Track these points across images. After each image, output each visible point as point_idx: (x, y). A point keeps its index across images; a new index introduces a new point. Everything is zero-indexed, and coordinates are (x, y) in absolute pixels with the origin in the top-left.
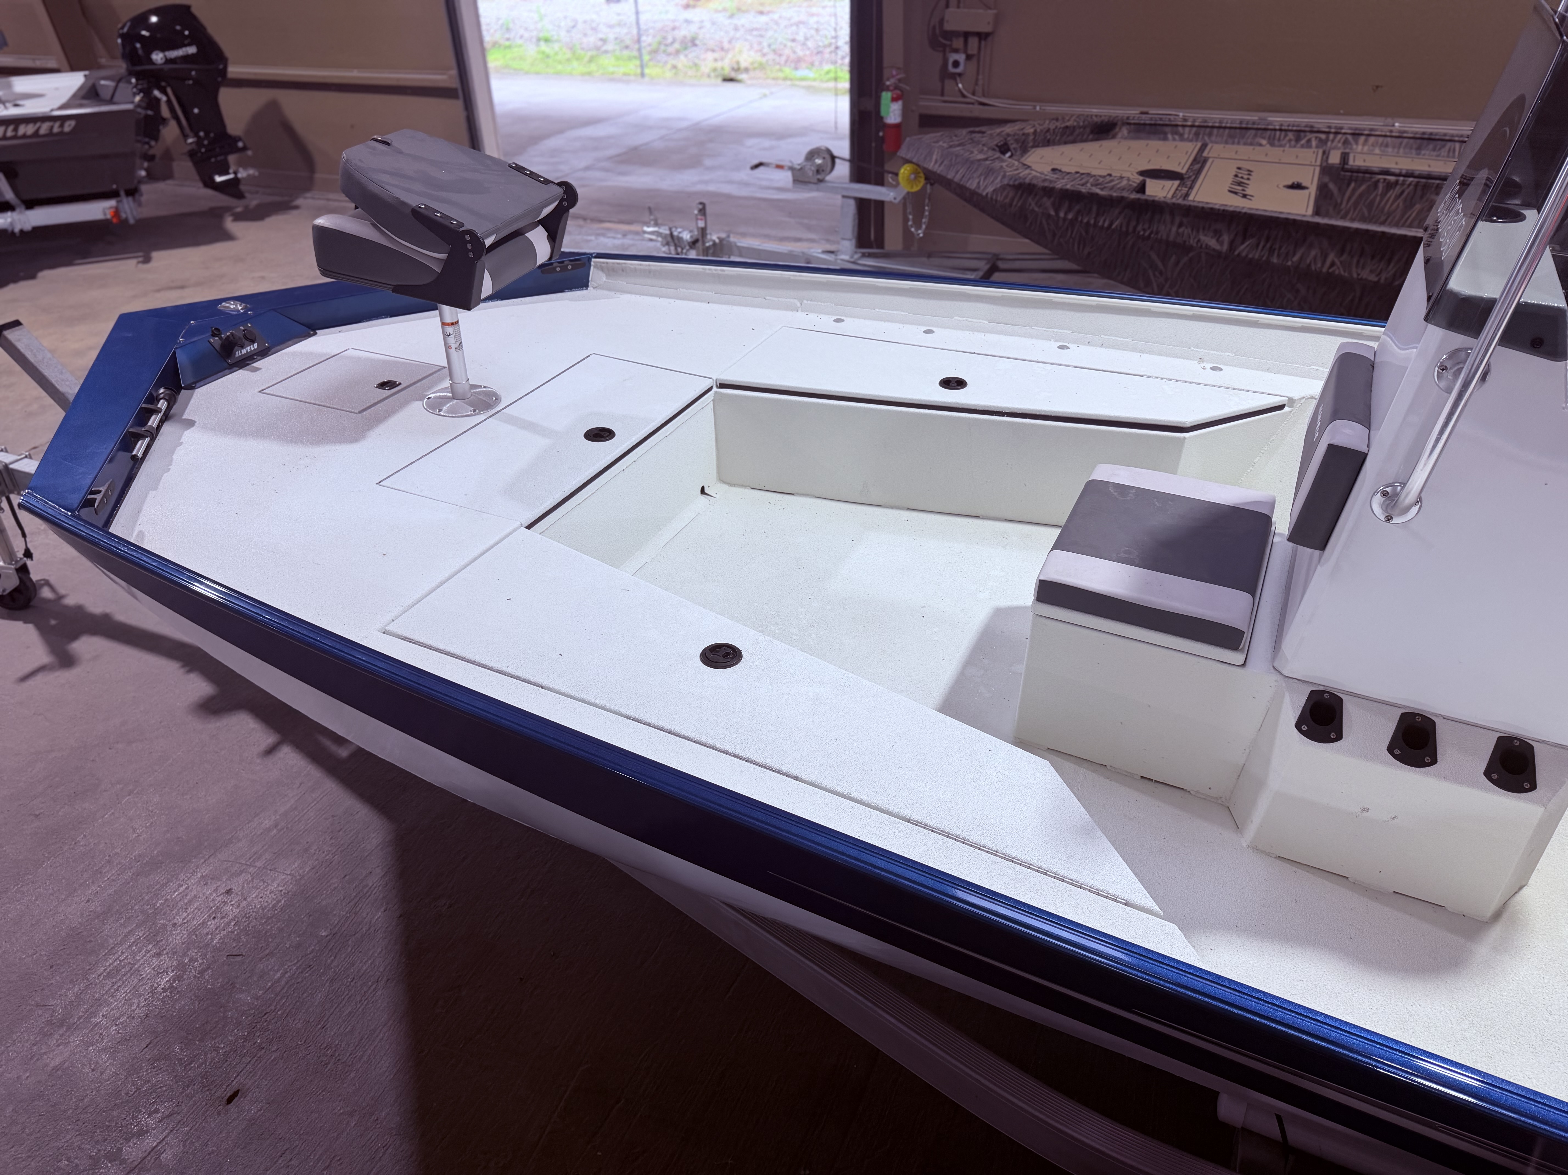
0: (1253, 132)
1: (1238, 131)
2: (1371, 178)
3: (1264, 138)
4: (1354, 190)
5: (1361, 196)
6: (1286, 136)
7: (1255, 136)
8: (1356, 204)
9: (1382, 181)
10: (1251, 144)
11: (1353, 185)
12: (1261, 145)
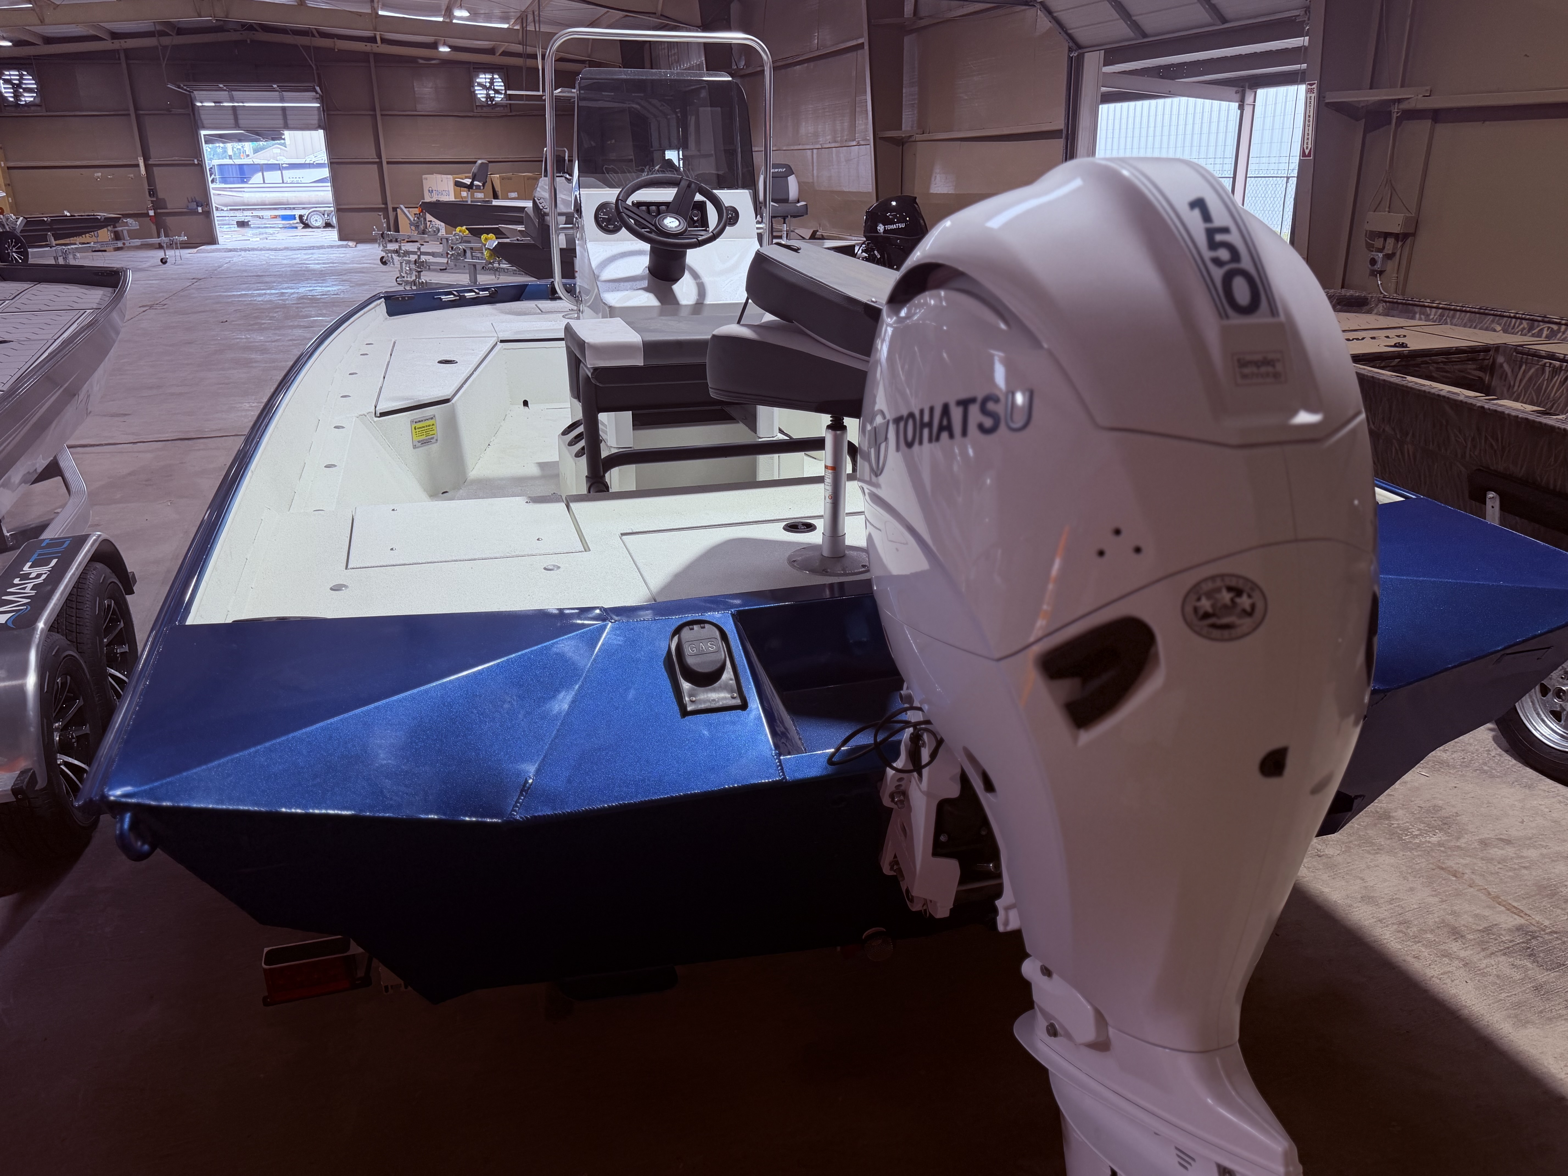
0: (1492, 317)
1: (1478, 315)
2: (1538, 361)
3: (1500, 325)
4: (1525, 373)
5: (1531, 379)
6: (1521, 324)
7: (1493, 321)
8: (1526, 388)
9: (1548, 365)
10: (1487, 329)
11: (1524, 367)
12: (1495, 331)
